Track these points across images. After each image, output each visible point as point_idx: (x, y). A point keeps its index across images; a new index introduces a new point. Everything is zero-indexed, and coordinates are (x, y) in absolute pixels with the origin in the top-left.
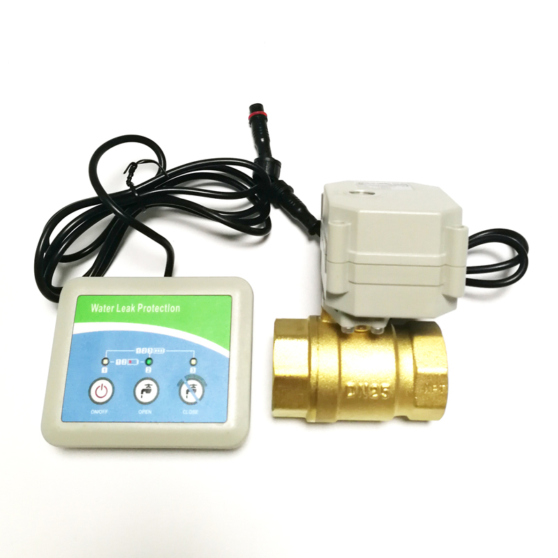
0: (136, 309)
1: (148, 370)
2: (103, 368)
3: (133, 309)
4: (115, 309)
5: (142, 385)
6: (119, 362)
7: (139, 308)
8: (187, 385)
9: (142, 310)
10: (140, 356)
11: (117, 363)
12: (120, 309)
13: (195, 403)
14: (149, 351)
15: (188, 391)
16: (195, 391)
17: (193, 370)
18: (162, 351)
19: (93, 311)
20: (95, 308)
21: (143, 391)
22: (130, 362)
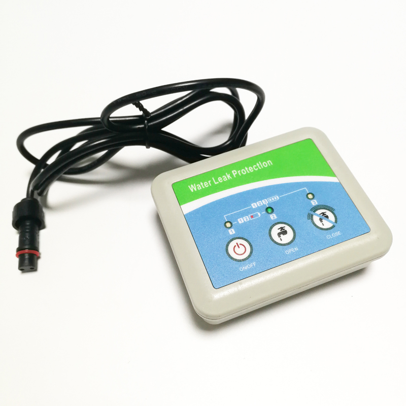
0: (232, 175)
1: (273, 217)
2: (230, 231)
3: (229, 176)
4: (212, 182)
5: (275, 231)
6: (241, 221)
7: (234, 174)
8: (317, 215)
9: (237, 175)
10: (259, 209)
11: (240, 222)
12: (217, 180)
13: (333, 227)
14: (265, 202)
15: (321, 220)
16: (327, 217)
17: (314, 203)
18: (277, 198)
19: (192, 191)
20: (193, 188)
21: (279, 234)
22: (252, 217)
